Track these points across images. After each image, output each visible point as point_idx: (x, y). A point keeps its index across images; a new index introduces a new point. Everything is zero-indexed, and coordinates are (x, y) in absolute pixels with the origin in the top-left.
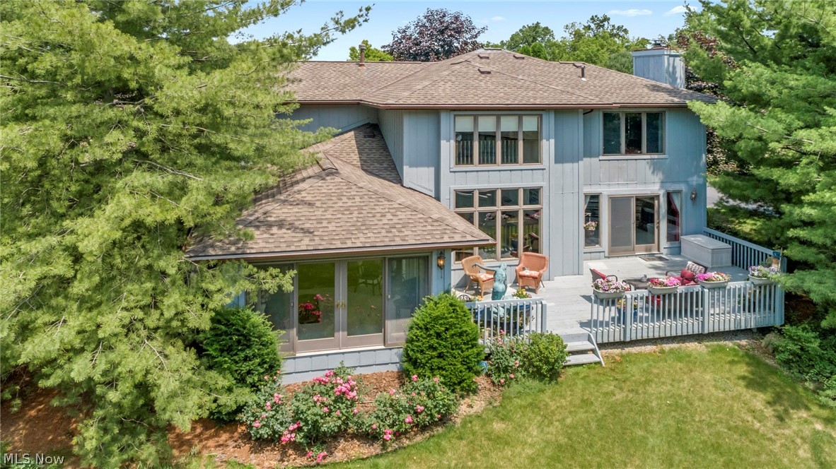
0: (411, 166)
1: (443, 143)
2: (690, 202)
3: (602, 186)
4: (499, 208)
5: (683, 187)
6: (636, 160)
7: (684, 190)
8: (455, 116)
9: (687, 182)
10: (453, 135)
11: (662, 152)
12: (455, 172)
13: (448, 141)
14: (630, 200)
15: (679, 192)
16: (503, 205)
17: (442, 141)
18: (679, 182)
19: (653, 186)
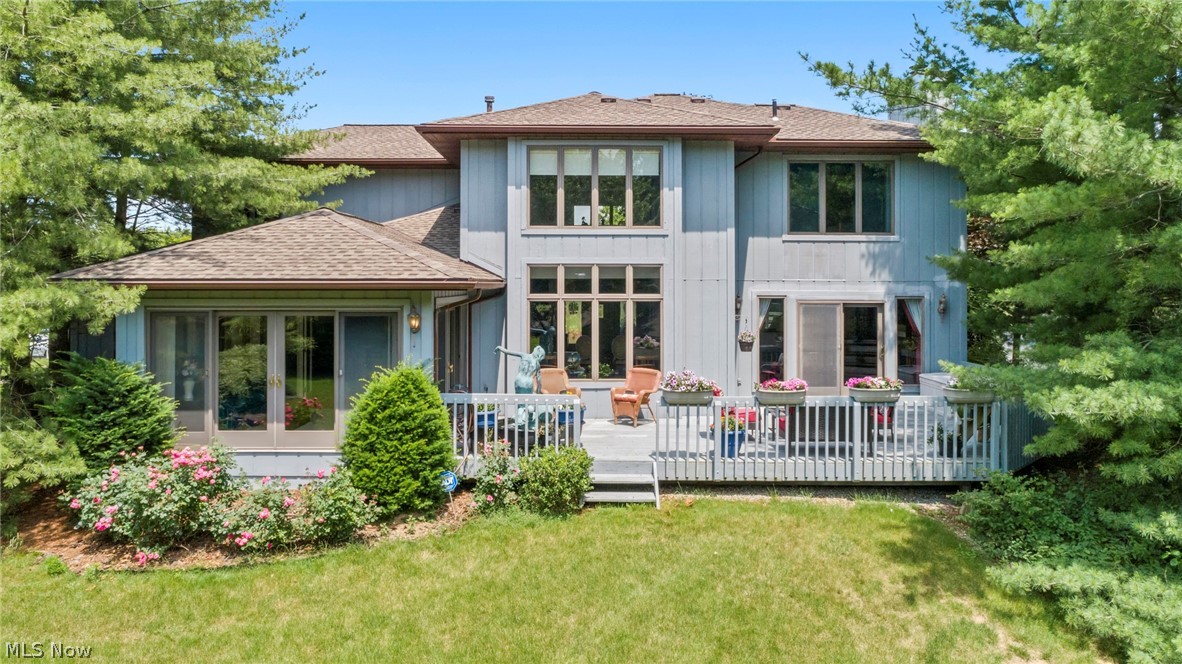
0: (471, 229)
1: (511, 189)
2: (937, 317)
3: (786, 284)
4: (595, 296)
5: (924, 291)
6: (844, 242)
7: (927, 297)
8: (530, 149)
9: (933, 284)
10: (525, 179)
11: (890, 232)
12: (528, 236)
13: (518, 187)
14: (834, 311)
15: (918, 300)
16: (601, 291)
17: (509, 188)
18: (919, 282)
19: (874, 289)
